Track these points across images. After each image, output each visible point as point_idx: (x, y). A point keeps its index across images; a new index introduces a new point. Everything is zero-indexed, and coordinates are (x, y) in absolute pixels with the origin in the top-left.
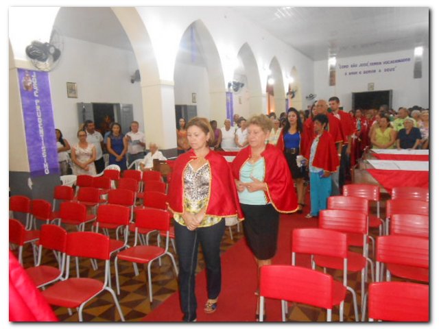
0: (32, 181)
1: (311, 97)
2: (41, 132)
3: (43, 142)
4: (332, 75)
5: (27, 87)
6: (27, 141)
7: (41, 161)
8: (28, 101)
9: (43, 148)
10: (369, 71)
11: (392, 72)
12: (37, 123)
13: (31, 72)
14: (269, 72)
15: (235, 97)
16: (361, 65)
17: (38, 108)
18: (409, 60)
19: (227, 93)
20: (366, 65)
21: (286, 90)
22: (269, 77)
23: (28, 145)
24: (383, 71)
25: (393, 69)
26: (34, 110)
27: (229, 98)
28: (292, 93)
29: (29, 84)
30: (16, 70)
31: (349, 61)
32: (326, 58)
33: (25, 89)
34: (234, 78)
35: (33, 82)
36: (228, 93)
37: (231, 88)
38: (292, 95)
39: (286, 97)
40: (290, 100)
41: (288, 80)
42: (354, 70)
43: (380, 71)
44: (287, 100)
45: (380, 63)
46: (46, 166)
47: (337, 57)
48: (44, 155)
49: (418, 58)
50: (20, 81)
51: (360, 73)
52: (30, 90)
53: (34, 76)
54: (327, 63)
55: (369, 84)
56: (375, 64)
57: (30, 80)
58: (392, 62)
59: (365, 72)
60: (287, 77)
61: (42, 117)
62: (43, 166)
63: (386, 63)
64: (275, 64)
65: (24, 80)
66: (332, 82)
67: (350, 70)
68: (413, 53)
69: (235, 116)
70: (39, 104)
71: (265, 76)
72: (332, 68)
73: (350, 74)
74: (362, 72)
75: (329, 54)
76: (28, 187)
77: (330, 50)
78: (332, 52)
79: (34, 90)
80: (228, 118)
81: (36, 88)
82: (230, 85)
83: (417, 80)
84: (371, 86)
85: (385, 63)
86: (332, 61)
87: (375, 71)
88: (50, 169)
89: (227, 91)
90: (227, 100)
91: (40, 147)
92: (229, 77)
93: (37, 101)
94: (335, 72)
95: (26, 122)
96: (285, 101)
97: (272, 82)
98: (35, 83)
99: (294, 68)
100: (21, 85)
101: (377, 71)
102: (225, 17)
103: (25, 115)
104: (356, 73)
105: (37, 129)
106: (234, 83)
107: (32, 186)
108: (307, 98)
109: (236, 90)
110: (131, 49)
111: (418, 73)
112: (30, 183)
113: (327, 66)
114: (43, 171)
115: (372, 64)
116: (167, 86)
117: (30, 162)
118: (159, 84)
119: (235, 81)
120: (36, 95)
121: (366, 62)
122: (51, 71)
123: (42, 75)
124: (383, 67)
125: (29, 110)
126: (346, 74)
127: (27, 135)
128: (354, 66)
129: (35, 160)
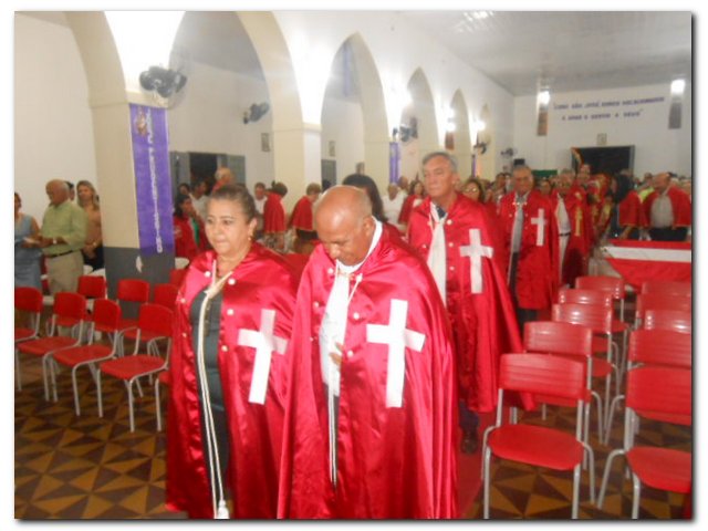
0: (143, 260)
1: (510, 152)
2: (155, 192)
3: (156, 207)
4: (543, 119)
5: (140, 130)
6: (138, 205)
7: (153, 235)
8: (140, 150)
9: (157, 216)
10: (600, 116)
11: (636, 117)
12: (150, 180)
13: (144, 108)
14: (451, 113)
15: (404, 149)
16: (589, 105)
17: (152, 159)
18: (662, 99)
19: (391, 144)
20: (596, 105)
21: (473, 142)
22: (449, 120)
23: (139, 210)
24: (621, 115)
25: (638, 114)
26: (147, 162)
27: (393, 151)
28: (482, 146)
29: (142, 125)
30: (128, 109)
31: (570, 98)
32: (535, 94)
33: (137, 132)
34: (402, 122)
35: (147, 122)
36: (393, 144)
37: (397, 136)
38: (481, 149)
39: (472, 151)
40: (478, 157)
41: (477, 127)
42: (577, 112)
43: (617, 115)
44: (474, 156)
45: (618, 104)
46: (159, 241)
47: (552, 91)
48: (157, 226)
49: (676, 98)
50: (132, 123)
51: (586, 117)
52: (143, 133)
53: (148, 115)
54: (535, 100)
55: (599, 135)
56: (610, 104)
57: (143, 120)
58: (636, 102)
59: (594, 117)
60: (475, 120)
61: (155, 172)
62: (155, 241)
63: (628, 103)
64: (458, 100)
65: (136, 120)
66: (542, 131)
67: (570, 112)
68: (669, 90)
69: (402, 178)
70: (153, 154)
71: (444, 121)
72: (543, 109)
74: (590, 116)
75: (539, 84)
76: (137, 269)
77: (540, 80)
78: (544, 84)
79: (148, 134)
80: (391, 181)
81: (150, 130)
82: (395, 132)
83: (674, 131)
84: (602, 137)
85: (625, 103)
86: (544, 98)
87: (608, 116)
88: (163, 245)
89: (391, 140)
90: (391, 154)
91: (153, 213)
92: (395, 120)
93: (151, 150)
94: (546, 114)
96: (470, 157)
97: (452, 128)
98: (149, 123)
99: (485, 108)
100: (133, 128)
101: (613, 116)
102: (393, 29)
103: (137, 169)
105: (149, 188)
106: (402, 128)
107: (143, 268)
108: (502, 153)
109: (404, 139)
111: (675, 122)
112: (139, 264)
113: (535, 105)
114: (154, 247)
115: (605, 104)
116: (312, 131)
117: (140, 234)
118: (302, 129)
119: (403, 125)
120: (150, 141)
121: (595, 101)
122: (170, 108)
123: (158, 113)
124: (622, 109)
125: (141, 162)
126: (564, 118)
127: (139, 197)
128: (577, 106)
129: (146, 232)
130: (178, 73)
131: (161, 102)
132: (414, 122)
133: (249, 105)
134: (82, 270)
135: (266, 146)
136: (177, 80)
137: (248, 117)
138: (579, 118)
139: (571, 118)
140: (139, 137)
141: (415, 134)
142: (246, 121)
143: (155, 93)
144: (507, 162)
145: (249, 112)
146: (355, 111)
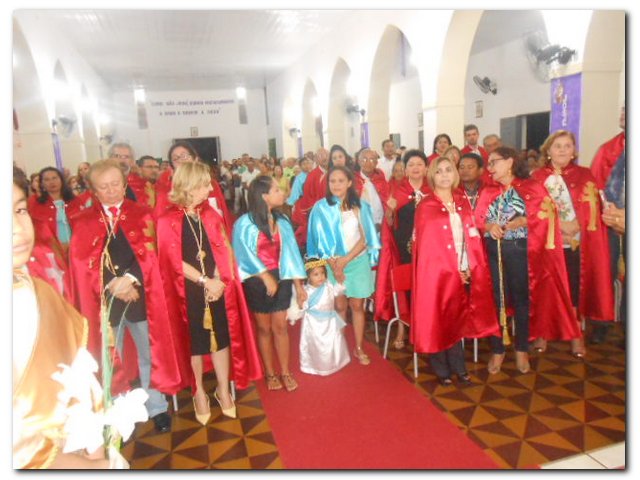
4: (142, 112)
18: (232, 101)
20: (184, 103)
25: (217, 112)
31: (164, 96)
32: (132, 91)
42: (170, 109)
44: (101, 147)
45: (202, 103)
47: (146, 89)
49: (241, 101)
51: (178, 113)
54: (133, 97)
55: (191, 128)
56: (195, 103)
58: (215, 103)
59: (186, 113)
63: (209, 103)
66: (143, 122)
67: (165, 108)
68: (235, 95)
72: (140, 104)
74: (181, 113)
75: (134, 83)
77: (134, 79)
78: (138, 83)
83: (244, 125)
84: (194, 130)
85: (207, 103)
86: (140, 95)
87: (196, 112)
96: (98, 148)
101: (199, 113)
104: (174, 113)
111: (243, 118)
115: (192, 103)
121: (184, 100)
124: (205, 108)
126: (161, 113)
128: (169, 104)
139: (166, 114)
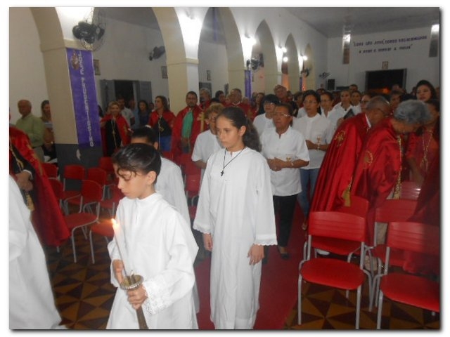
0: (81, 152)
1: (324, 75)
2: (87, 108)
3: (88, 117)
4: (346, 53)
5: (75, 66)
6: (76, 116)
7: (87, 134)
8: (75, 79)
9: (89, 123)
10: (385, 50)
11: (407, 50)
12: (83, 99)
13: (77, 51)
14: (285, 50)
15: (256, 75)
16: (377, 43)
17: (84, 85)
18: (425, 37)
19: (245, 71)
20: (382, 42)
22: (284, 55)
24: (398, 49)
25: (409, 48)
26: (81, 88)
27: (247, 76)
28: (306, 71)
29: (76, 63)
30: (65, 50)
31: (364, 38)
32: (341, 36)
33: (73, 67)
35: (79, 60)
36: (247, 72)
37: (250, 66)
38: (306, 74)
39: (300, 75)
40: (304, 78)
41: (302, 59)
42: (368, 47)
43: (395, 49)
44: (301, 78)
45: (396, 41)
46: (91, 139)
47: (352, 35)
48: (89, 129)
49: (434, 36)
50: (69, 61)
51: (375, 51)
52: (77, 68)
53: (80, 55)
54: (341, 40)
55: (383, 63)
56: (391, 41)
57: (77, 59)
58: (408, 40)
59: (380, 50)
60: (301, 55)
61: (87, 94)
62: (88, 139)
64: (290, 43)
65: (72, 59)
66: (346, 60)
67: (365, 47)
68: (430, 31)
70: (85, 81)
71: (281, 54)
72: (346, 45)
73: (364, 52)
74: (377, 50)
75: (344, 30)
76: (77, 158)
77: (345, 26)
78: (347, 29)
79: (80, 68)
81: (82, 66)
82: (248, 63)
83: (432, 58)
84: (386, 64)
85: (401, 40)
86: (347, 38)
87: (389, 49)
88: (94, 142)
89: (246, 69)
90: (246, 79)
91: (86, 121)
92: (247, 55)
93: (83, 79)
94: (349, 49)
95: (74, 98)
97: (286, 60)
98: (81, 61)
99: (308, 46)
100: (70, 64)
103: (74, 92)
105: (83, 104)
106: (252, 61)
107: (81, 157)
108: (320, 76)
109: (254, 68)
110: (158, 28)
111: (433, 52)
112: (78, 155)
113: (342, 43)
114: (88, 144)
115: (387, 42)
116: (192, 64)
117: (78, 135)
118: (186, 63)
119: (253, 59)
120: (82, 73)
121: (381, 40)
122: (94, 50)
123: (86, 54)
124: (398, 45)
125: (76, 87)
126: (360, 52)
127: (76, 110)
128: (369, 43)
129: (82, 133)
130: (98, 26)
131: (88, 46)
132: (261, 56)
133: (153, 48)
134: (43, 159)
135: (165, 75)
136: (98, 31)
137: (152, 56)
138: (370, 51)
140: (74, 70)
141: (262, 64)
142: (151, 59)
143: (83, 40)
144: (324, 81)
145: (153, 53)
146: (222, 50)
